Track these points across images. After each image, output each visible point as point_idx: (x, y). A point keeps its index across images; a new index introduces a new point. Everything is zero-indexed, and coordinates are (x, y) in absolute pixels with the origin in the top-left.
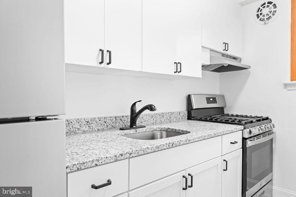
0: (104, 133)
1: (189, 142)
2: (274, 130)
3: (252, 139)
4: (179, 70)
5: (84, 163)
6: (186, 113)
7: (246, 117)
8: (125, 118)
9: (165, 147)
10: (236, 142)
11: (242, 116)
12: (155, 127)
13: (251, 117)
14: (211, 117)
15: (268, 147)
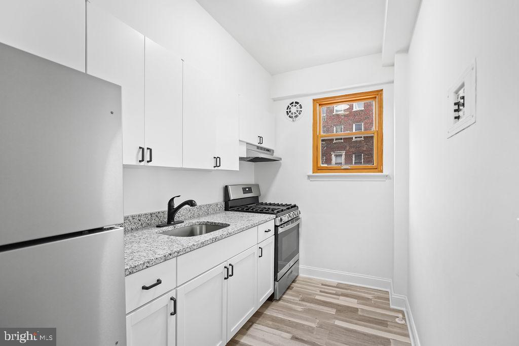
0: (140, 233)
1: (230, 235)
2: (300, 216)
3: (282, 226)
4: (218, 165)
5: (136, 267)
6: (223, 204)
7: (278, 205)
8: (162, 214)
9: (209, 242)
10: (269, 230)
11: (274, 205)
12: (194, 221)
13: (282, 205)
14: (247, 207)
15: (296, 231)
